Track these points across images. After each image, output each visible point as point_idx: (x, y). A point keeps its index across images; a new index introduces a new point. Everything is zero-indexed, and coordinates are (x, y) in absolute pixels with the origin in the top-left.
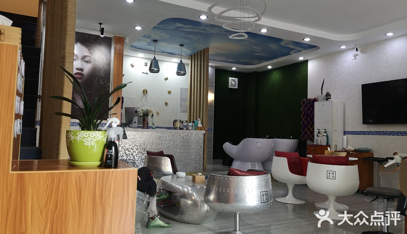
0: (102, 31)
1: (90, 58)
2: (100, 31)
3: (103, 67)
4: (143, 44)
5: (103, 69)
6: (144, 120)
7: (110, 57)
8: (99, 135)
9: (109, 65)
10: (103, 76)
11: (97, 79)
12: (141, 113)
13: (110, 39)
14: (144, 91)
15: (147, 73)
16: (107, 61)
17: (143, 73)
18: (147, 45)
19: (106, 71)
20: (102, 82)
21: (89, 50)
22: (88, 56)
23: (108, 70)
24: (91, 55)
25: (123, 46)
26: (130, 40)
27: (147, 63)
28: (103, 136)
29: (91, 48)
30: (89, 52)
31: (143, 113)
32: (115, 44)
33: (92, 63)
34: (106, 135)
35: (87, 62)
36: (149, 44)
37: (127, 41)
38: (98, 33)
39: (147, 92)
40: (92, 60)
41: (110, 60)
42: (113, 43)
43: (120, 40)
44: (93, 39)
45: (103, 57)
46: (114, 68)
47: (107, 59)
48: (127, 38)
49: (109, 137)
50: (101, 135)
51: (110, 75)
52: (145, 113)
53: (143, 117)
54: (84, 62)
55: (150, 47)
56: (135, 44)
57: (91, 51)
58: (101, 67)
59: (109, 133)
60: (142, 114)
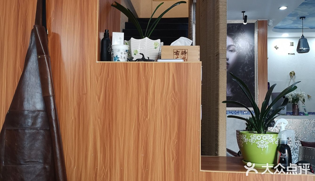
0: (245, 19)
1: (234, 47)
2: (243, 19)
3: (247, 54)
4: (289, 23)
5: (247, 56)
6: (294, 106)
7: (254, 43)
8: (271, 138)
9: (253, 51)
10: (248, 63)
11: (241, 67)
12: (290, 98)
13: (253, 24)
14: (291, 73)
15: (294, 54)
16: (250, 48)
17: (289, 54)
18: (293, 23)
19: (250, 57)
20: (247, 69)
21: (233, 39)
22: (232, 45)
23: (252, 56)
24: (235, 43)
25: (267, 29)
26: (274, 22)
27: (293, 43)
28: (275, 139)
29: (235, 37)
30: (233, 41)
31: (293, 99)
32: (258, 29)
33: (236, 51)
34: (277, 137)
35: (231, 51)
36: (295, 22)
37: (270, 24)
38: (242, 21)
39: (294, 74)
40: (236, 49)
41: (254, 46)
42: (256, 28)
43: (263, 24)
44: (236, 28)
45: (247, 44)
46: (258, 53)
47: (251, 45)
48: (271, 21)
49: (281, 140)
50: (273, 138)
51: (254, 61)
52: (295, 98)
53: (292, 103)
54: (229, 51)
55: (296, 25)
56: (279, 25)
57: (235, 39)
58: (245, 54)
59: (281, 136)
60: (291, 100)
